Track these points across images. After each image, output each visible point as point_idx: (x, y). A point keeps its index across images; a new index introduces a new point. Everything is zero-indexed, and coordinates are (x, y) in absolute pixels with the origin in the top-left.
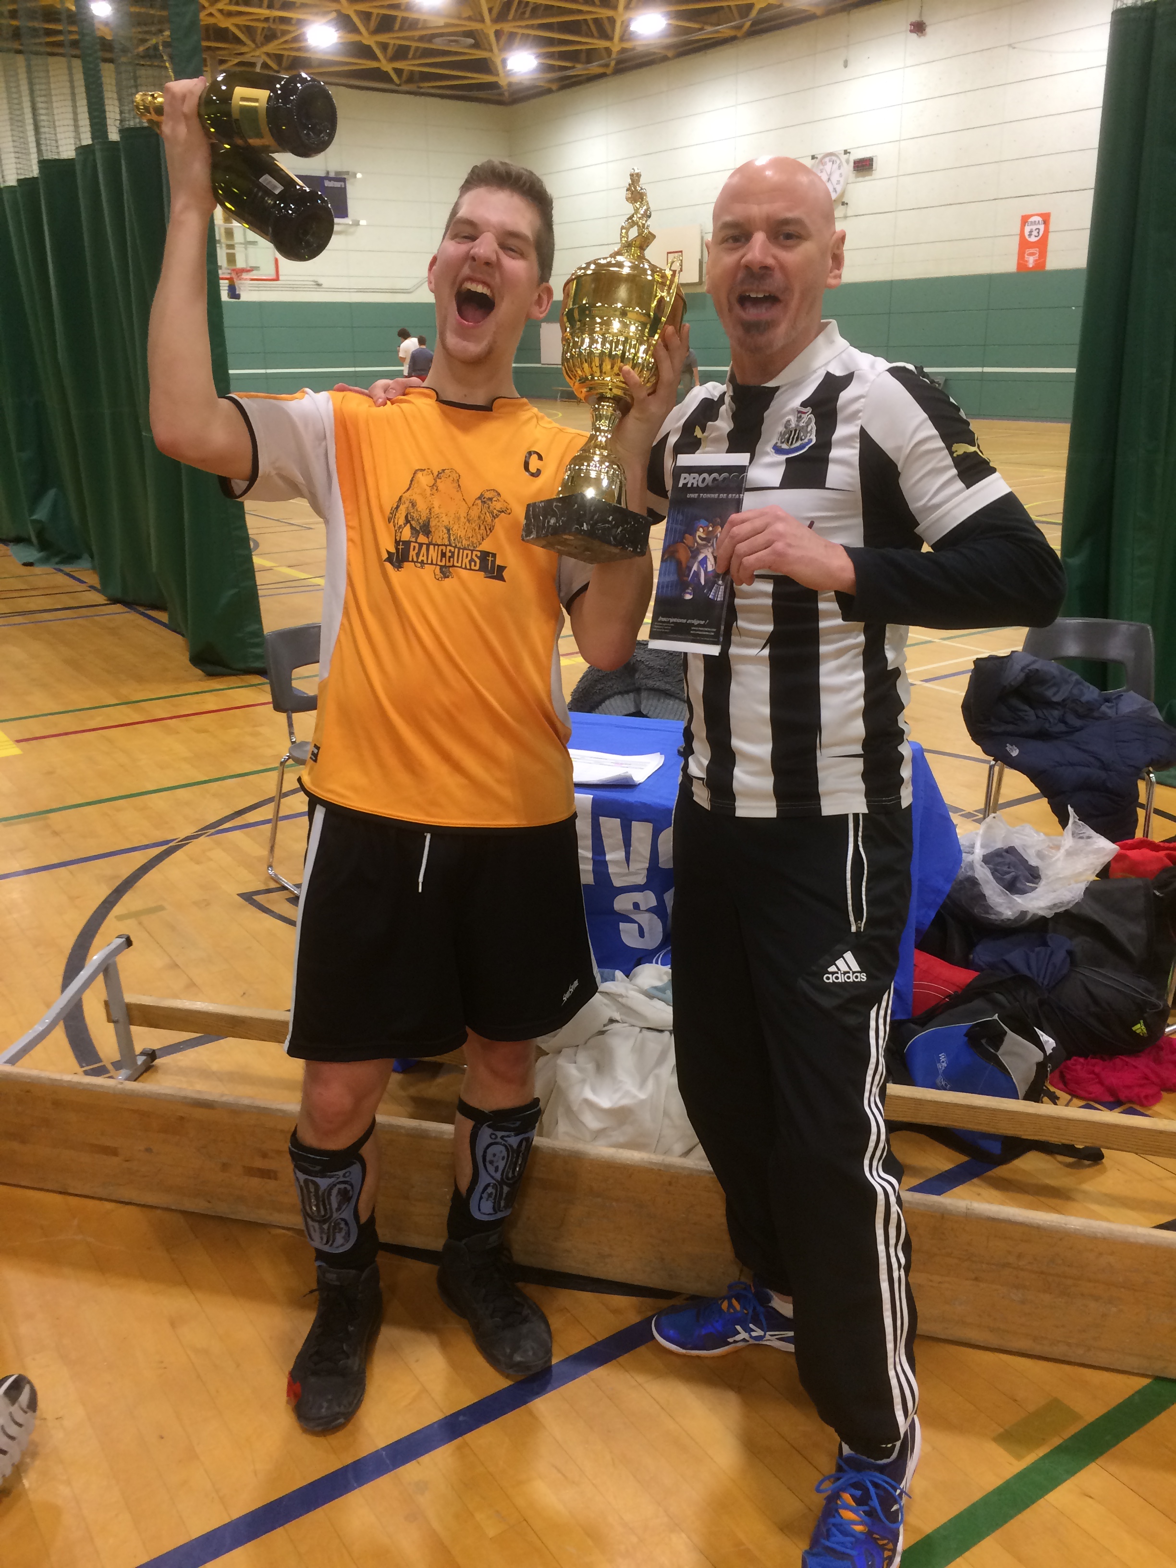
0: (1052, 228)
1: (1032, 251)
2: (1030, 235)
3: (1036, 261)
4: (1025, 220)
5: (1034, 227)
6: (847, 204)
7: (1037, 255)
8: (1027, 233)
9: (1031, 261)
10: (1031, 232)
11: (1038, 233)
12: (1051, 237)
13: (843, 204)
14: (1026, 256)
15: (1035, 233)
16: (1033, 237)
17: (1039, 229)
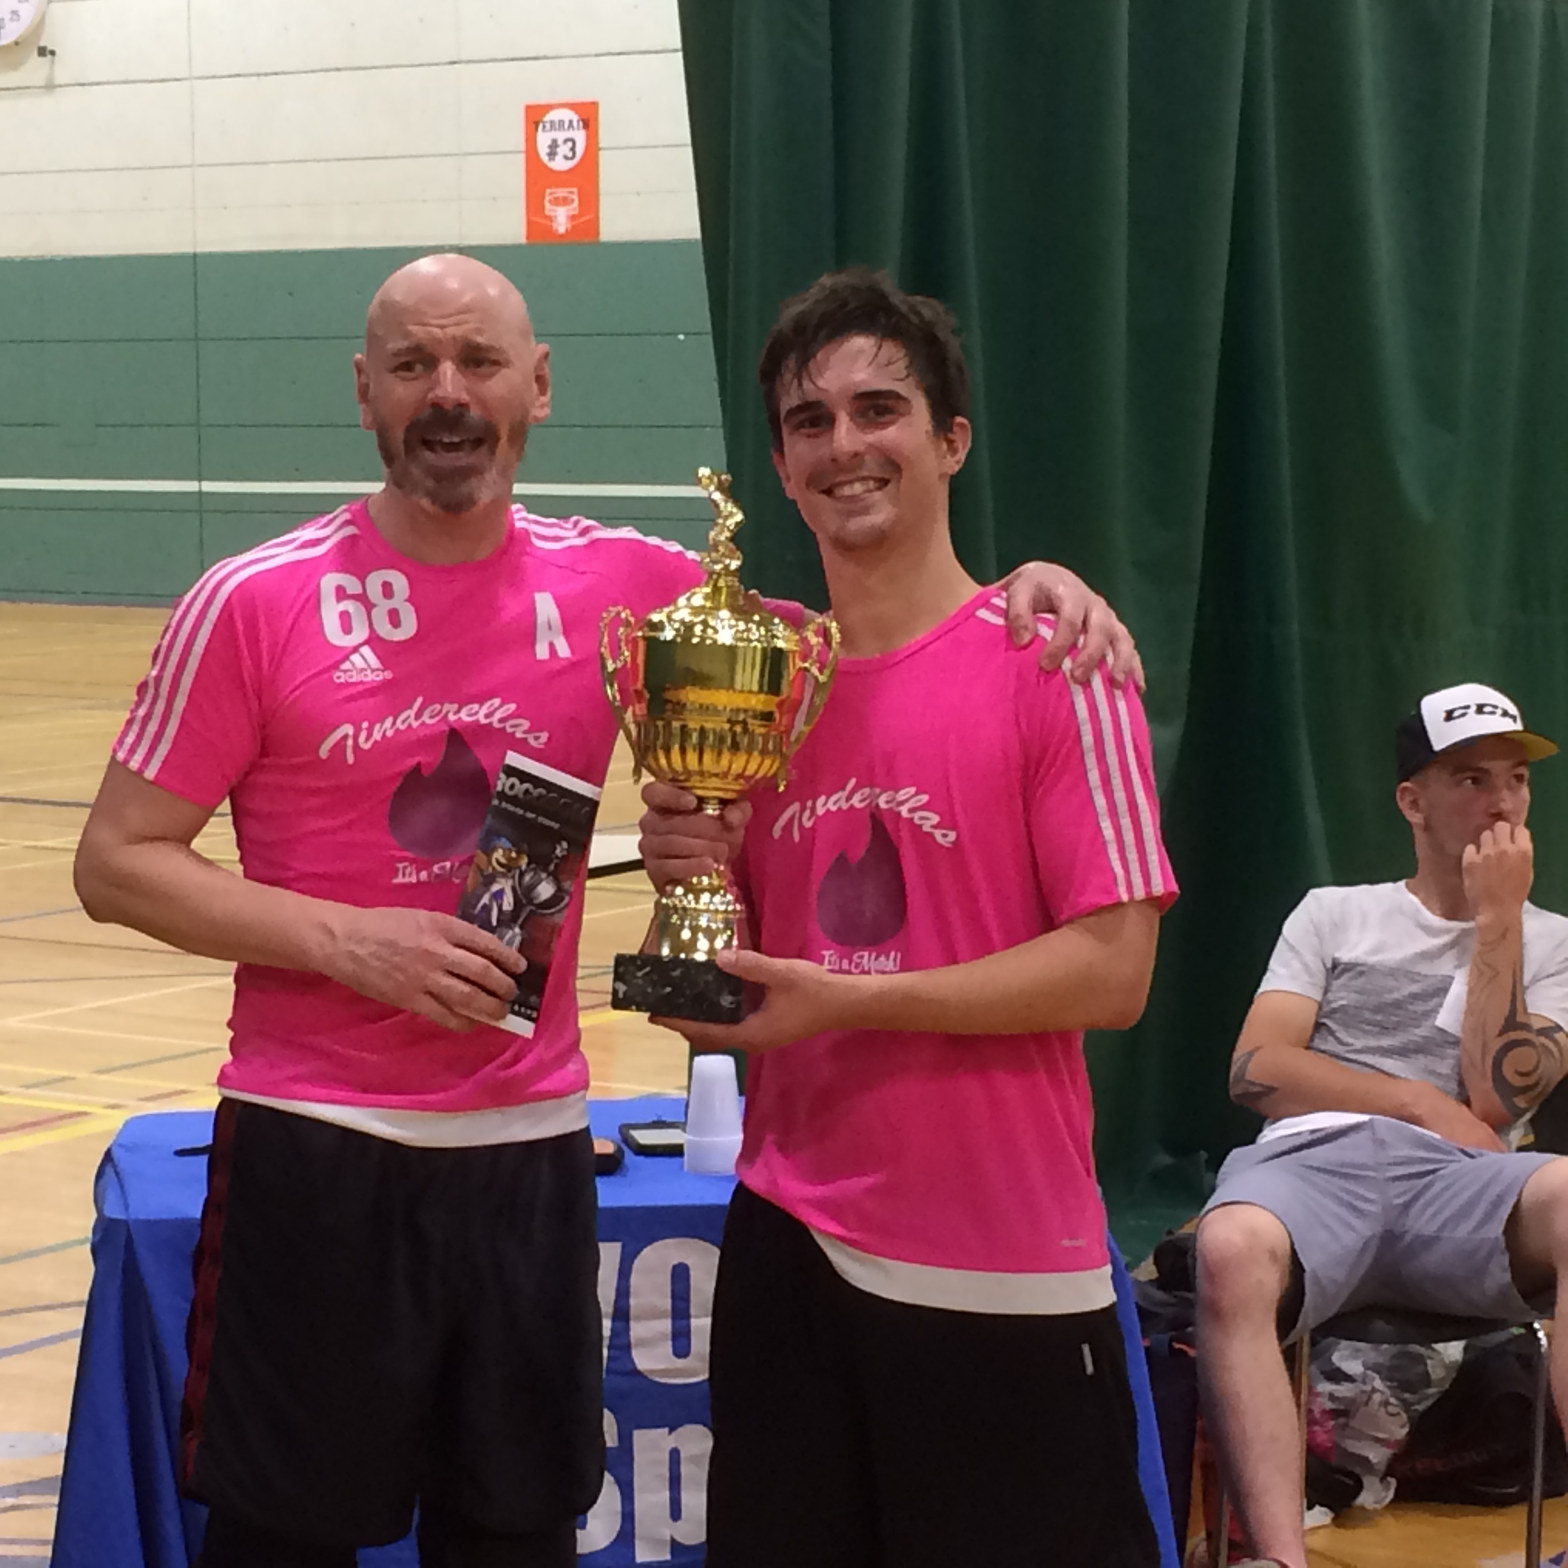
0: (604, 140)
1: (561, 192)
2: (552, 154)
3: (573, 218)
4: (535, 116)
5: (561, 136)
6: (53, 53)
7: (576, 204)
8: (543, 150)
9: (561, 218)
10: (554, 145)
11: (573, 149)
12: (605, 160)
13: (42, 52)
14: (548, 206)
15: (564, 150)
16: (559, 158)
17: (574, 142)
